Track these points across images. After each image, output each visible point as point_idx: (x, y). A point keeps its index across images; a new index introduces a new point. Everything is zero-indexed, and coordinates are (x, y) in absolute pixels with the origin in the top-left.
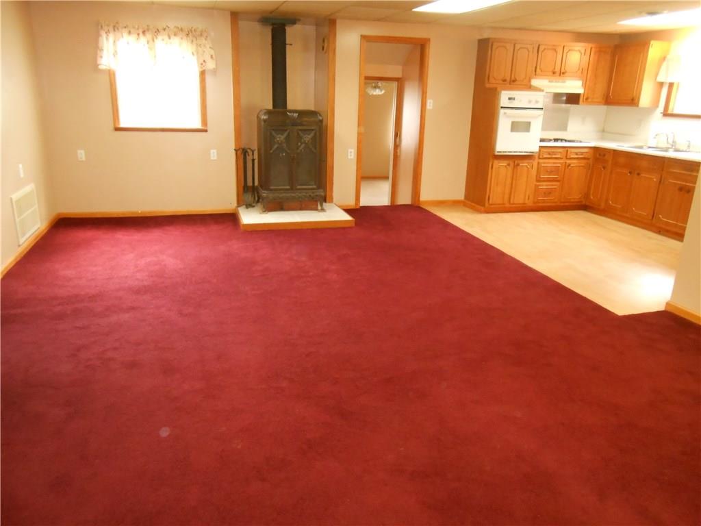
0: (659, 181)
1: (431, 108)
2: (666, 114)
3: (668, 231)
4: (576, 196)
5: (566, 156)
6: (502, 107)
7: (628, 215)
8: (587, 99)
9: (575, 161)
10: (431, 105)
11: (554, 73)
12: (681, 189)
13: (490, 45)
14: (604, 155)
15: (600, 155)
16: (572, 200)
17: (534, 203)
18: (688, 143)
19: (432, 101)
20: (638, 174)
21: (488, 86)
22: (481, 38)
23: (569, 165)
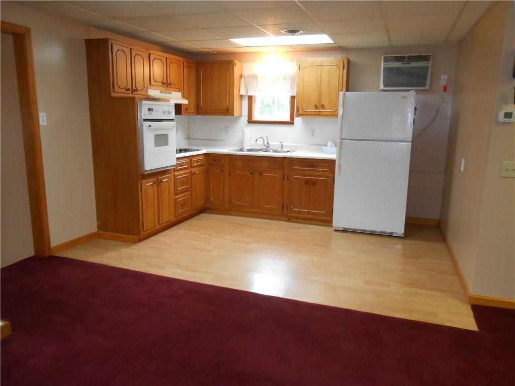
0: (282, 177)
1: (45, 123)
2: (251, 121)
3: (297, 218)
4: (200, 202)
5: (191, 165)
6: (144, 120)
7: (256, 210)
8: (186, 109)
9: (197, 169)
10: (45, 119)
11: (163, 84)
12: (307, 182)
13: (110, 47)
14: (219, 160)
15: (214, 160)
16: (199, 206)
17: (176, 217)
18: (280, 144)
19: (44, 114)
20: (260, 174)
21: (113, 95)
22: (87, 38)
23: (194, 174)
